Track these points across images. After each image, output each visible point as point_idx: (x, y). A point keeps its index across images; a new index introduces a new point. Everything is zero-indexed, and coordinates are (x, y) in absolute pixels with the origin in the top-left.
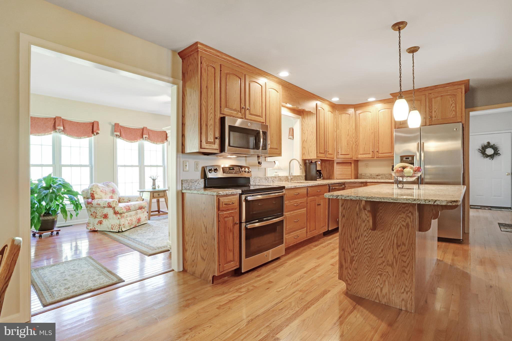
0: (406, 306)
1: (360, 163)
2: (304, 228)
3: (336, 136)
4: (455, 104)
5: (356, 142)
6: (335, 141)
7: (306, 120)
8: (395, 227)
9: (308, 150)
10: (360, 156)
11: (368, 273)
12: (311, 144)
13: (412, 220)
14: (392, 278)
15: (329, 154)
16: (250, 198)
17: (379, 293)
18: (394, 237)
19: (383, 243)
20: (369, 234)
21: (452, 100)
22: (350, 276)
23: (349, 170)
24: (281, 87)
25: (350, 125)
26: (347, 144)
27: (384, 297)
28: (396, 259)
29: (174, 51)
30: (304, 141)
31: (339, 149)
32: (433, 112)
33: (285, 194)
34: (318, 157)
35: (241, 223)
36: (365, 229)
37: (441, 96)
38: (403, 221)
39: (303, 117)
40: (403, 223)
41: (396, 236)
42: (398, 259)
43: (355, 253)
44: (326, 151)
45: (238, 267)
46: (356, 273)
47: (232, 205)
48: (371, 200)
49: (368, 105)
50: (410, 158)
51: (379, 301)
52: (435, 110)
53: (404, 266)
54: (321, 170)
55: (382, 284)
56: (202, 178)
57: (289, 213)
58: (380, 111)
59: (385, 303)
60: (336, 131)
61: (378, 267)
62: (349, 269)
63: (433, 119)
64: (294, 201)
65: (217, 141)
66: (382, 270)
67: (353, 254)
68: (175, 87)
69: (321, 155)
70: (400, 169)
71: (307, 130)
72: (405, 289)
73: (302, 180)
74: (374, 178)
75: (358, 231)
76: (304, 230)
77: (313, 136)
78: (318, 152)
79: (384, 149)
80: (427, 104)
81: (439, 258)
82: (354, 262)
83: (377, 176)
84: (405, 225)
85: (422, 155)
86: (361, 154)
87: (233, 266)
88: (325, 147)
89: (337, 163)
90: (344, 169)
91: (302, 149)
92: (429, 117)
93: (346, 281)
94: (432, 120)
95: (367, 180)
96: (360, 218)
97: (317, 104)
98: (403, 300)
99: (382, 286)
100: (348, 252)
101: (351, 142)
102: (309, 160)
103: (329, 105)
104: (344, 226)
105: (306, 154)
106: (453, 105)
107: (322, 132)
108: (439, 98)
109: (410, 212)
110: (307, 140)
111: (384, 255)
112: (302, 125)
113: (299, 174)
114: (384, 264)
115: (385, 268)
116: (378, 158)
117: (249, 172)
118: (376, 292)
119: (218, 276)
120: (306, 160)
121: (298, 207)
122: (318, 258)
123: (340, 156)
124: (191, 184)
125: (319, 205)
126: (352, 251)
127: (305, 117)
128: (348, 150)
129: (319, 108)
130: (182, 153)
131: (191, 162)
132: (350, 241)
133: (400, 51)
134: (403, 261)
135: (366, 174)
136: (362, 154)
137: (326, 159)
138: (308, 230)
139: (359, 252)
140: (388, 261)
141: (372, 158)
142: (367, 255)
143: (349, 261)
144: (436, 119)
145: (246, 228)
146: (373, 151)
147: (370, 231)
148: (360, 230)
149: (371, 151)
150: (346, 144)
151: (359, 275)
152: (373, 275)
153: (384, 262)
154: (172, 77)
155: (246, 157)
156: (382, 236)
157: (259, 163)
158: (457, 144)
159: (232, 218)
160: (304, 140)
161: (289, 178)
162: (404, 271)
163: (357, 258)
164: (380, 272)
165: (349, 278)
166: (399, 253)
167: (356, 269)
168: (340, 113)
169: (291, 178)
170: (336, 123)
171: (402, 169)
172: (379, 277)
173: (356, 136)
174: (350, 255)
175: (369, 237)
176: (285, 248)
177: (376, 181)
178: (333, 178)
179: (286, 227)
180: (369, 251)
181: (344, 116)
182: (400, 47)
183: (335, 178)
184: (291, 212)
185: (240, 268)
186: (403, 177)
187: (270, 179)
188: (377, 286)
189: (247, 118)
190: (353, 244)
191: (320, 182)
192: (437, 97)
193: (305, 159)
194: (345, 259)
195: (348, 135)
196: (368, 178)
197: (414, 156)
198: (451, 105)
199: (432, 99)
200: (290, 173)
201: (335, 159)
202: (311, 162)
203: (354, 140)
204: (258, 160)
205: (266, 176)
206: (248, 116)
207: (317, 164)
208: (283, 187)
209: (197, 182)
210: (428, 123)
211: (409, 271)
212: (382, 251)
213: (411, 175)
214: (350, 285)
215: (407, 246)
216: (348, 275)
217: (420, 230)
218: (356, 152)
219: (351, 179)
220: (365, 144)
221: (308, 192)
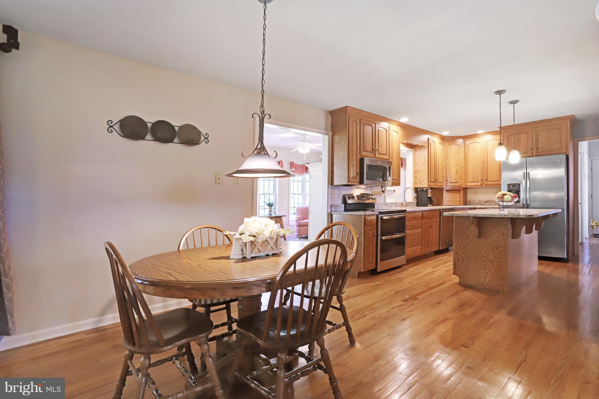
0: (503, 289)
1: (468, 191)
2: (420, 245)
3: (446, 165)
4: (560, 137)
5: (465, 171)
6: (444, 170)
7: (419, 153)
8: (494, 235)
9: (420, 179)
10: (468, 184)
11: (476, 268)
12: (422, 174)
13: (506, 230)
14: (493, 270)
15: (439, 182)
16: (385, 218)
17: (484, 282)
18: (494, 242)
19: (486, 247)
20: (476, 241)
21: (558, 133)
22: (462, 271)
23: (458, 197)
24: (400, 128)
25: (459, 155)
26: (457, 173)
27: (487, 284)
28: (495, 257)
29: (326, 111)
30: (416, 172)
31: (448, 177)
32: (540, 144)
33: (407, 216)
34: (429, 185)
35: (377, 235)
36: (473, 238)
37: (548, 129)
38: (500, 231)
39: (415, 150)
40: (501, 233)
41: (495, 242)
42: (497, 257)
43: (465, 255)
44: (437, 180)
45: (374, 268)
46: (466, 269)
47: (373, 222)
48: (477, 216)
49: (477, 137)
50: (517, 186)
51: (484, 287)
52: (542, 141)
53: (501, 262)
54: (431, 197)
55: (485, 275)
56: (342, 204)
57: (409, 231)
58: (489, 142)
59: (488, 288)
60: (445, 161)
61: (483, 264)
62: (461, 267)
63: (540, 150)
64: (413, 222)
65: (358, 176)
66: (485, 266)
67: (464, 256)
68: (327, 137)
69: (432, 184)
70: (501, 196)
71: (419, 162)
72: (502, 277)
73: (414, 206)
74: (483, 205)
75: (468, 239)
76: (420, 247)
77: (425, 167)
78: (429, 181)
79: (492, 177)
80: (534, 136)
81: (539, 270)
82: (465, 262)
83: (486, 202)
84: (501, 234)
85: (528, 182)
86: (469, 182)
87: (372, 267)
88: (436, 177)
89: (446, 190)
90: (453, 196)
91: (414, 179)
92: (536, 149)
93: (458, 275)
94: (538, 151)
95: (476, 206)
96: (469, 230)
97: (428, 138)
98: (501, 284)
99: (485, 277)
100: (460, 254)
101: (460, 171)
102: (420, 188)
103: (439, 138)
104: (457, 236)
105: (417, 183)
106: (559, 137)
107: (433, 163)
108: (545, 132)
109: (505, 225)
110: (419, 170)
111: (486, 255)
112: (414, 157)
113: (411, 201)
114: (487, 261)
115: (487, 264)
116: (486, 186)
117: (374, 199)
118: (482, 281)
119: (363, 272)
120: (418, 188)
121: (415, 227)
122: (434, 267)
123: (449, 184)
124: (336, 208)
125: (432, 226)
126: (463, 254)
127: (417, 150)
128: (457, 178)
129: (430, 142)
130: (331, 185)
131: (336, 191)
132: (462, 246)
133: (500, 110)
134: (501, 258)
135: (475, 201)
136: (471, 182)
137: (436, 187)
138: (423, 247)
139: (469, 254)
140: (490, 259)
141: (481, 185)
142: (475, 256)
143: (461, 260)
144: (542, 150)
145: (381, 240)
146: (481, 179)
147: (477, 238)
148: (469, 238)
149: (480, 179)
150: (455, 173)
151: (469, 271)
152: (479, 269)
153: (487, 260)
154: (326, 130)
155: (371, 187)
156: (486, 242)
157: (383, 191)
158: (561, 172)
159: (372, 231)
160: (416, 170)
161: (404, 204)
162: (501, 265)
163: (467, 258)
164: (484, 267)
165: (461, 273)
166: (498, 253)
167: (466, 266)
168: (449, 144)
169: (406, 204)
170: (446, 154)
171: (503, 196)
172: (483, 270)
173: (465, 166)
174: (462, 257)
175: (476, 243)
176: (406, 259)
177: (484, 206)
178: (442, 204)
179: (408, 242)
180: (476, 253)
181: (453, 146)
182: (500, 107)
183: (444, 204)
184: (411, 231)
185: (376, 269)
186: (503, 201)
187: (388, 204)
188: (482, 277)
189: (377, 157)
190: (464, 249)
191: (430, 207)
192: (544, 130)
193: (416, 187)
194: (458, 260)
195: (457, 165)
196: (477, 204)
197: (520, 184)
198: (557, 138)
199: (538, 133)
200: (404, 200)
201: (444, 186)
202: (423, 190)
203: (463, 169)
204: (382, 189)
205: (386, 202)
206: (378, 156)
207: (428, 192)
208: (405, 211)
209: (340, 206)
210: (535, 154)
211: (505, 264)
212: (485, 252)
213: (509, 200)
214: (462, 278)
215: (502, 248)
216: (461, 271)
217: (513, 237)
218: (465, 180)
219: (460, 205)
220: (474, 173)
221: (423, 215)
